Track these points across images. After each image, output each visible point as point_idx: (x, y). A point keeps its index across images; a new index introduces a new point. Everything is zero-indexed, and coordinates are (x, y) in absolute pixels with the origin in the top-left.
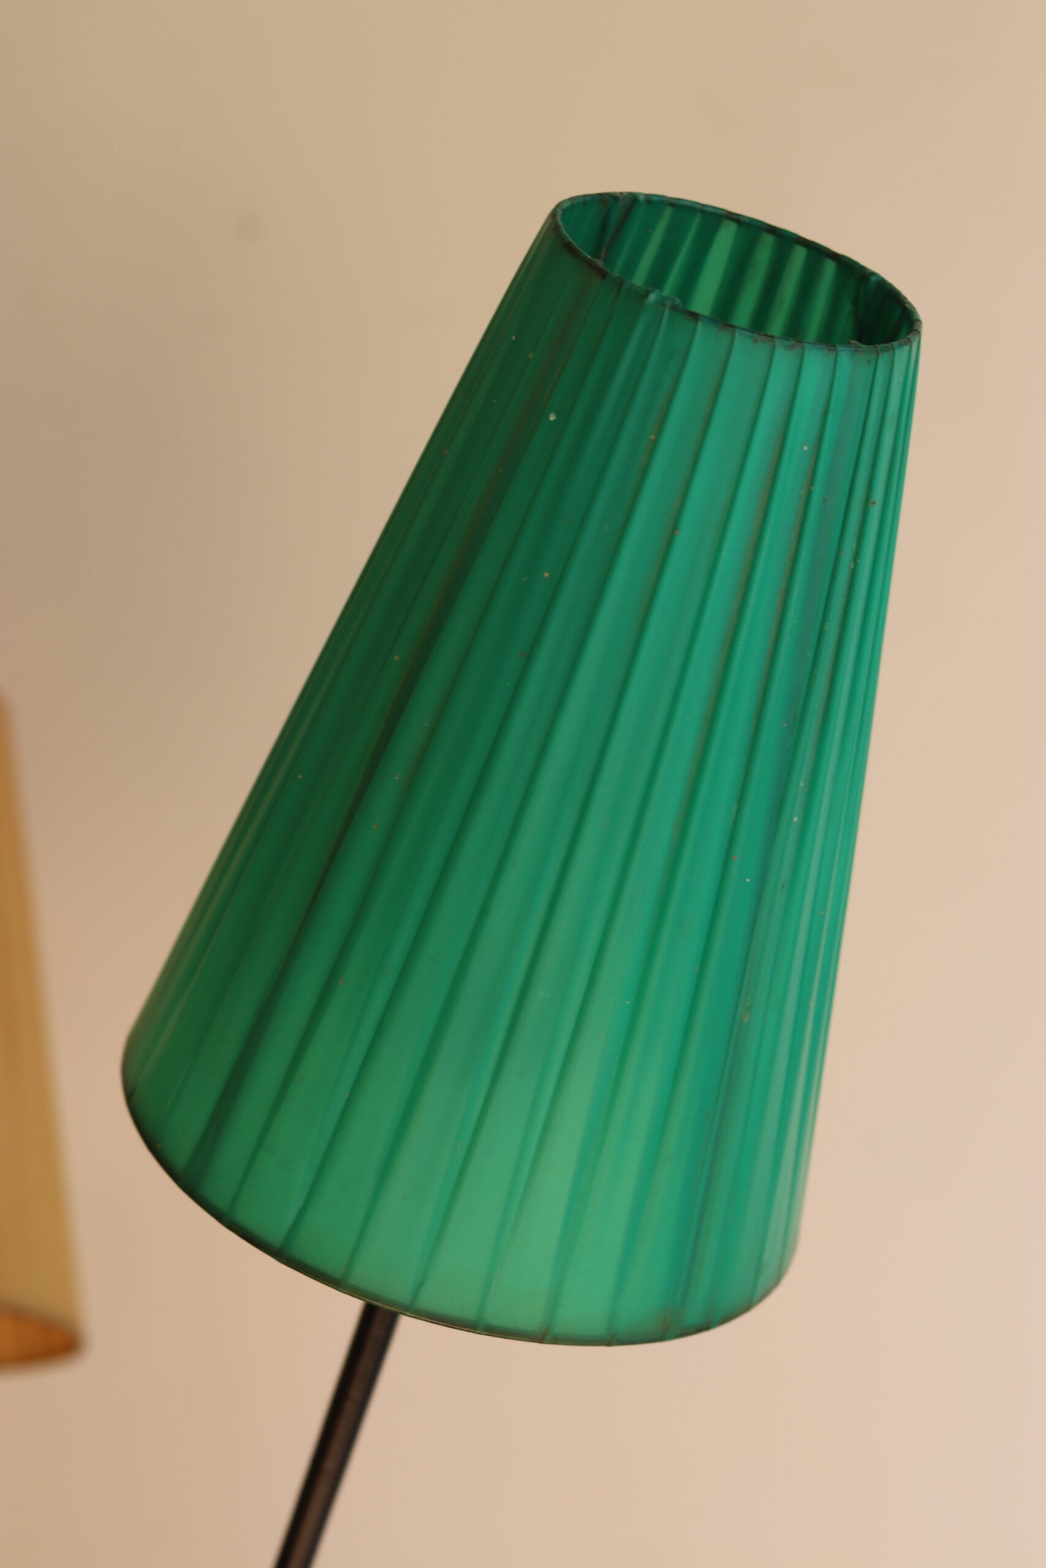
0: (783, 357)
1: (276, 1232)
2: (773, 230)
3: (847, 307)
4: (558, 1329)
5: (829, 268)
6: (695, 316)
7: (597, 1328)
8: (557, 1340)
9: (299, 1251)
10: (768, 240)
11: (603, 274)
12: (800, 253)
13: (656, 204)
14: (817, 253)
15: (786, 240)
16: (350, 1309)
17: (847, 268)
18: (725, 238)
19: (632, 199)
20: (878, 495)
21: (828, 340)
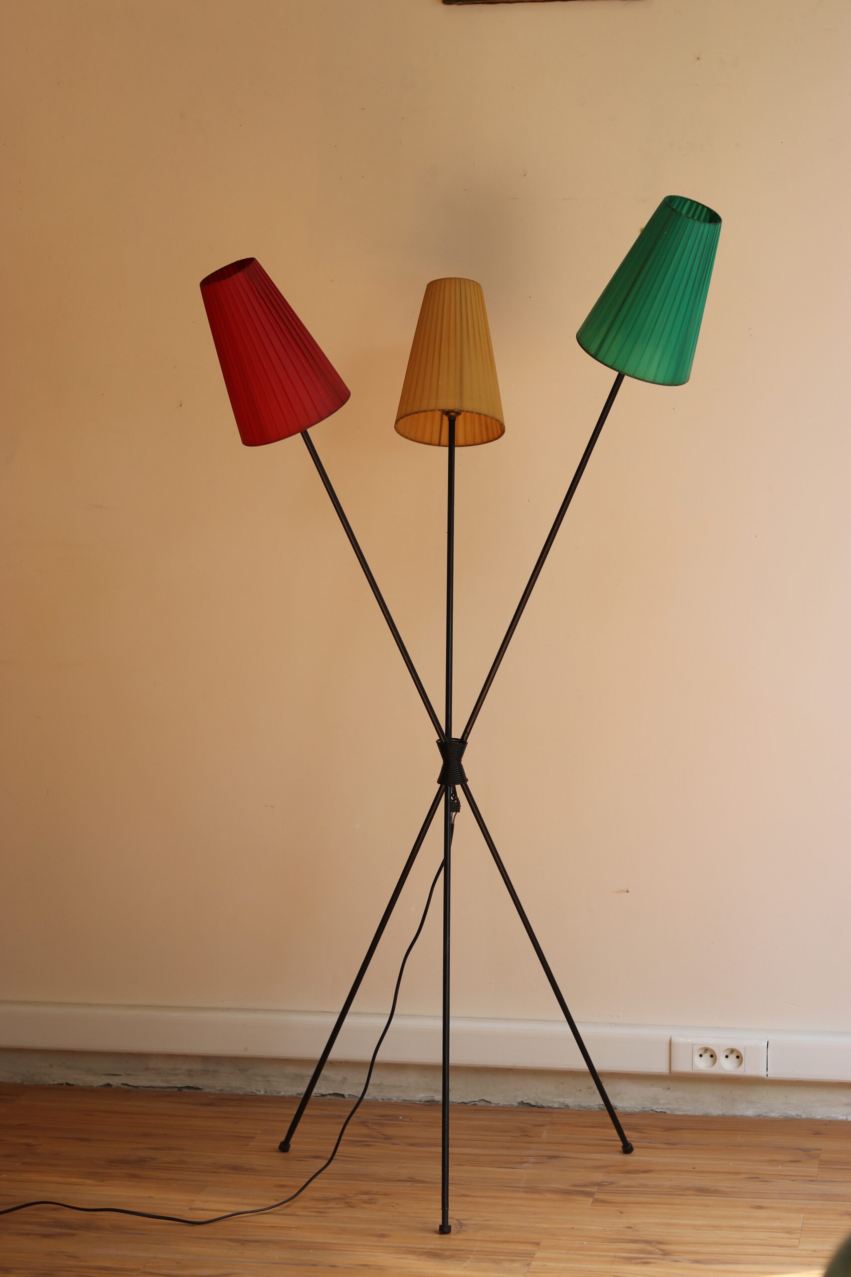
0: (703, 225)
1: (610, 364)
2: (696, 202)
3: (708, 216)
4: (656, 382)
5: (705, 209)
6: (689, 218)
7: (662, 382)
8: (655, 384)
9: (614, 367)
10: (696, 204)
11: (670, 206)
12: (701, 206)
13: (678, 197)
14: (704, 206)
15: (698, 204)
16: (616, 373)
17: (708, 209)
18: (688, 203)
19: (675, 196)
20: (714, 247)
21: (704, 221)
